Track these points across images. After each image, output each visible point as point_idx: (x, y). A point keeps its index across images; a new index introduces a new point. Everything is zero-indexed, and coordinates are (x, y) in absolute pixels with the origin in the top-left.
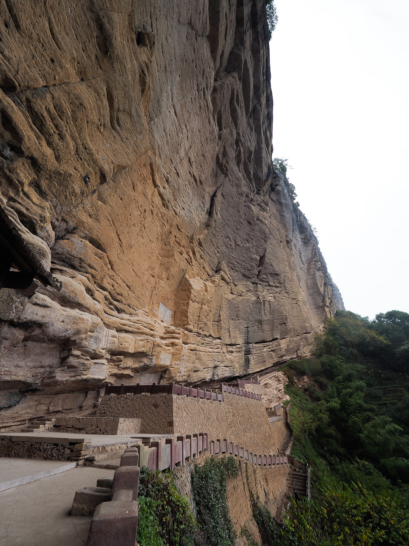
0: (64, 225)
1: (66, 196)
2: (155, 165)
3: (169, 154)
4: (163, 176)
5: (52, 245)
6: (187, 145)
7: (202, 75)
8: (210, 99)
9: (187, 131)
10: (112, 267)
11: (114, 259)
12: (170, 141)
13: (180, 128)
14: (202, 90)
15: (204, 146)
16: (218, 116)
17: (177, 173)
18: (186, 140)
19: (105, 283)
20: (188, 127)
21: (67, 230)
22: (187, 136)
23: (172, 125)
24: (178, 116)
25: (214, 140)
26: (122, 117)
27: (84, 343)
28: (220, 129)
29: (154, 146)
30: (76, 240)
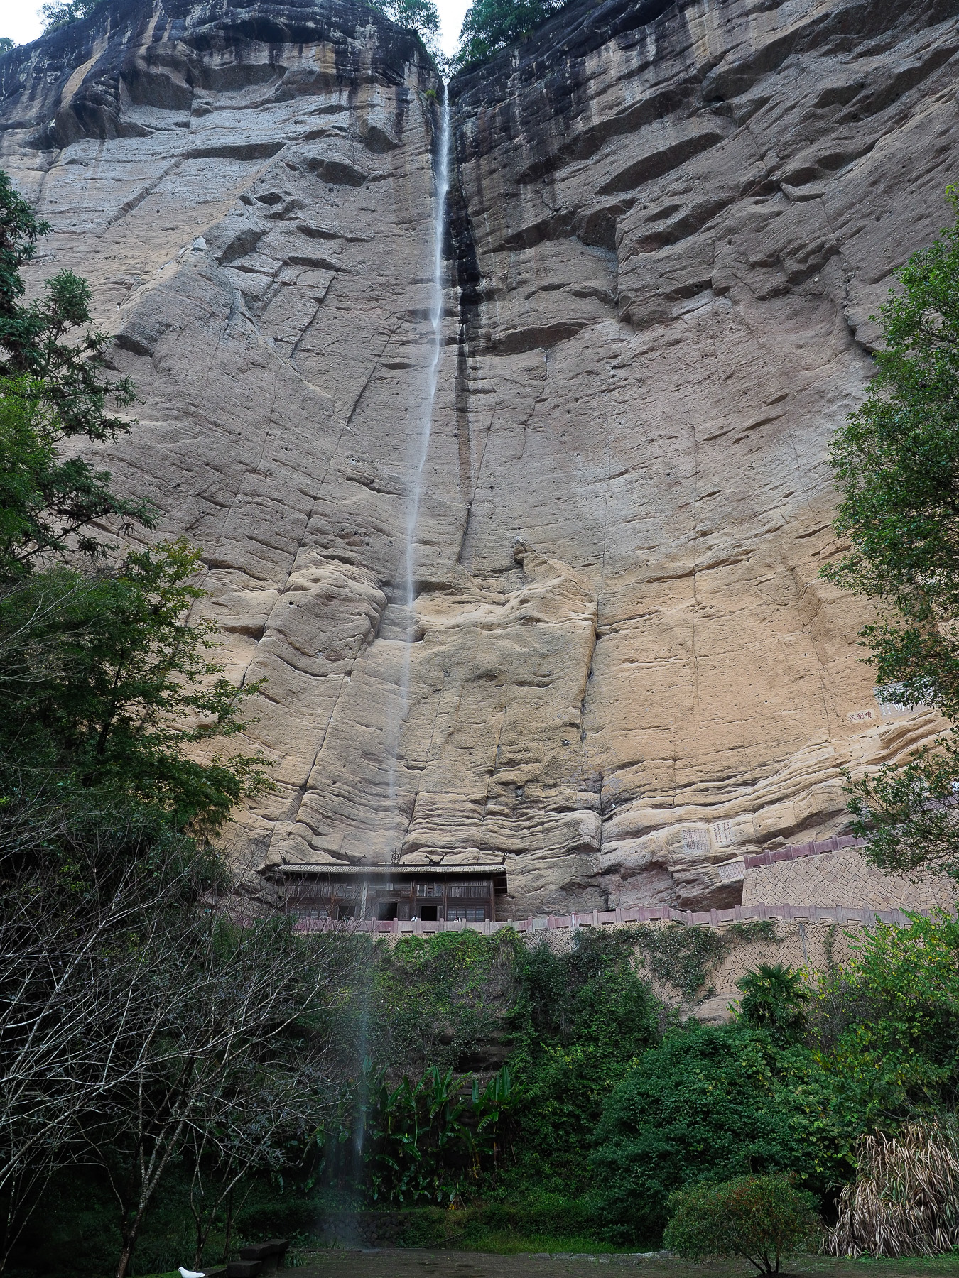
0: (589, 782)
1: (567, 769)
2: (659, 566)
3: (668, 513)
4: (692, 542)
5: (599, 802)
6: (684, 442)
7: (591, 378)
8: (637, 341)
9: (661, 437)
10: (675, 759)
11: (668, 750)
12: (649, 507)
13: (646, 464)
14: (613, 376)
15: (714, 370)
16: (677, 299)
17: (710, 495)
18: (674, 446)
19: (683, 780)
20: (654, 435)
21: (597, 781)
22: (668, 441)
23: (631, 491)
24: (627, 466)
25: (719, 319)
26: (543, 670)
27: (676, 856)
28: (707, 284)
29: (632, 561)
30: (607, 781)
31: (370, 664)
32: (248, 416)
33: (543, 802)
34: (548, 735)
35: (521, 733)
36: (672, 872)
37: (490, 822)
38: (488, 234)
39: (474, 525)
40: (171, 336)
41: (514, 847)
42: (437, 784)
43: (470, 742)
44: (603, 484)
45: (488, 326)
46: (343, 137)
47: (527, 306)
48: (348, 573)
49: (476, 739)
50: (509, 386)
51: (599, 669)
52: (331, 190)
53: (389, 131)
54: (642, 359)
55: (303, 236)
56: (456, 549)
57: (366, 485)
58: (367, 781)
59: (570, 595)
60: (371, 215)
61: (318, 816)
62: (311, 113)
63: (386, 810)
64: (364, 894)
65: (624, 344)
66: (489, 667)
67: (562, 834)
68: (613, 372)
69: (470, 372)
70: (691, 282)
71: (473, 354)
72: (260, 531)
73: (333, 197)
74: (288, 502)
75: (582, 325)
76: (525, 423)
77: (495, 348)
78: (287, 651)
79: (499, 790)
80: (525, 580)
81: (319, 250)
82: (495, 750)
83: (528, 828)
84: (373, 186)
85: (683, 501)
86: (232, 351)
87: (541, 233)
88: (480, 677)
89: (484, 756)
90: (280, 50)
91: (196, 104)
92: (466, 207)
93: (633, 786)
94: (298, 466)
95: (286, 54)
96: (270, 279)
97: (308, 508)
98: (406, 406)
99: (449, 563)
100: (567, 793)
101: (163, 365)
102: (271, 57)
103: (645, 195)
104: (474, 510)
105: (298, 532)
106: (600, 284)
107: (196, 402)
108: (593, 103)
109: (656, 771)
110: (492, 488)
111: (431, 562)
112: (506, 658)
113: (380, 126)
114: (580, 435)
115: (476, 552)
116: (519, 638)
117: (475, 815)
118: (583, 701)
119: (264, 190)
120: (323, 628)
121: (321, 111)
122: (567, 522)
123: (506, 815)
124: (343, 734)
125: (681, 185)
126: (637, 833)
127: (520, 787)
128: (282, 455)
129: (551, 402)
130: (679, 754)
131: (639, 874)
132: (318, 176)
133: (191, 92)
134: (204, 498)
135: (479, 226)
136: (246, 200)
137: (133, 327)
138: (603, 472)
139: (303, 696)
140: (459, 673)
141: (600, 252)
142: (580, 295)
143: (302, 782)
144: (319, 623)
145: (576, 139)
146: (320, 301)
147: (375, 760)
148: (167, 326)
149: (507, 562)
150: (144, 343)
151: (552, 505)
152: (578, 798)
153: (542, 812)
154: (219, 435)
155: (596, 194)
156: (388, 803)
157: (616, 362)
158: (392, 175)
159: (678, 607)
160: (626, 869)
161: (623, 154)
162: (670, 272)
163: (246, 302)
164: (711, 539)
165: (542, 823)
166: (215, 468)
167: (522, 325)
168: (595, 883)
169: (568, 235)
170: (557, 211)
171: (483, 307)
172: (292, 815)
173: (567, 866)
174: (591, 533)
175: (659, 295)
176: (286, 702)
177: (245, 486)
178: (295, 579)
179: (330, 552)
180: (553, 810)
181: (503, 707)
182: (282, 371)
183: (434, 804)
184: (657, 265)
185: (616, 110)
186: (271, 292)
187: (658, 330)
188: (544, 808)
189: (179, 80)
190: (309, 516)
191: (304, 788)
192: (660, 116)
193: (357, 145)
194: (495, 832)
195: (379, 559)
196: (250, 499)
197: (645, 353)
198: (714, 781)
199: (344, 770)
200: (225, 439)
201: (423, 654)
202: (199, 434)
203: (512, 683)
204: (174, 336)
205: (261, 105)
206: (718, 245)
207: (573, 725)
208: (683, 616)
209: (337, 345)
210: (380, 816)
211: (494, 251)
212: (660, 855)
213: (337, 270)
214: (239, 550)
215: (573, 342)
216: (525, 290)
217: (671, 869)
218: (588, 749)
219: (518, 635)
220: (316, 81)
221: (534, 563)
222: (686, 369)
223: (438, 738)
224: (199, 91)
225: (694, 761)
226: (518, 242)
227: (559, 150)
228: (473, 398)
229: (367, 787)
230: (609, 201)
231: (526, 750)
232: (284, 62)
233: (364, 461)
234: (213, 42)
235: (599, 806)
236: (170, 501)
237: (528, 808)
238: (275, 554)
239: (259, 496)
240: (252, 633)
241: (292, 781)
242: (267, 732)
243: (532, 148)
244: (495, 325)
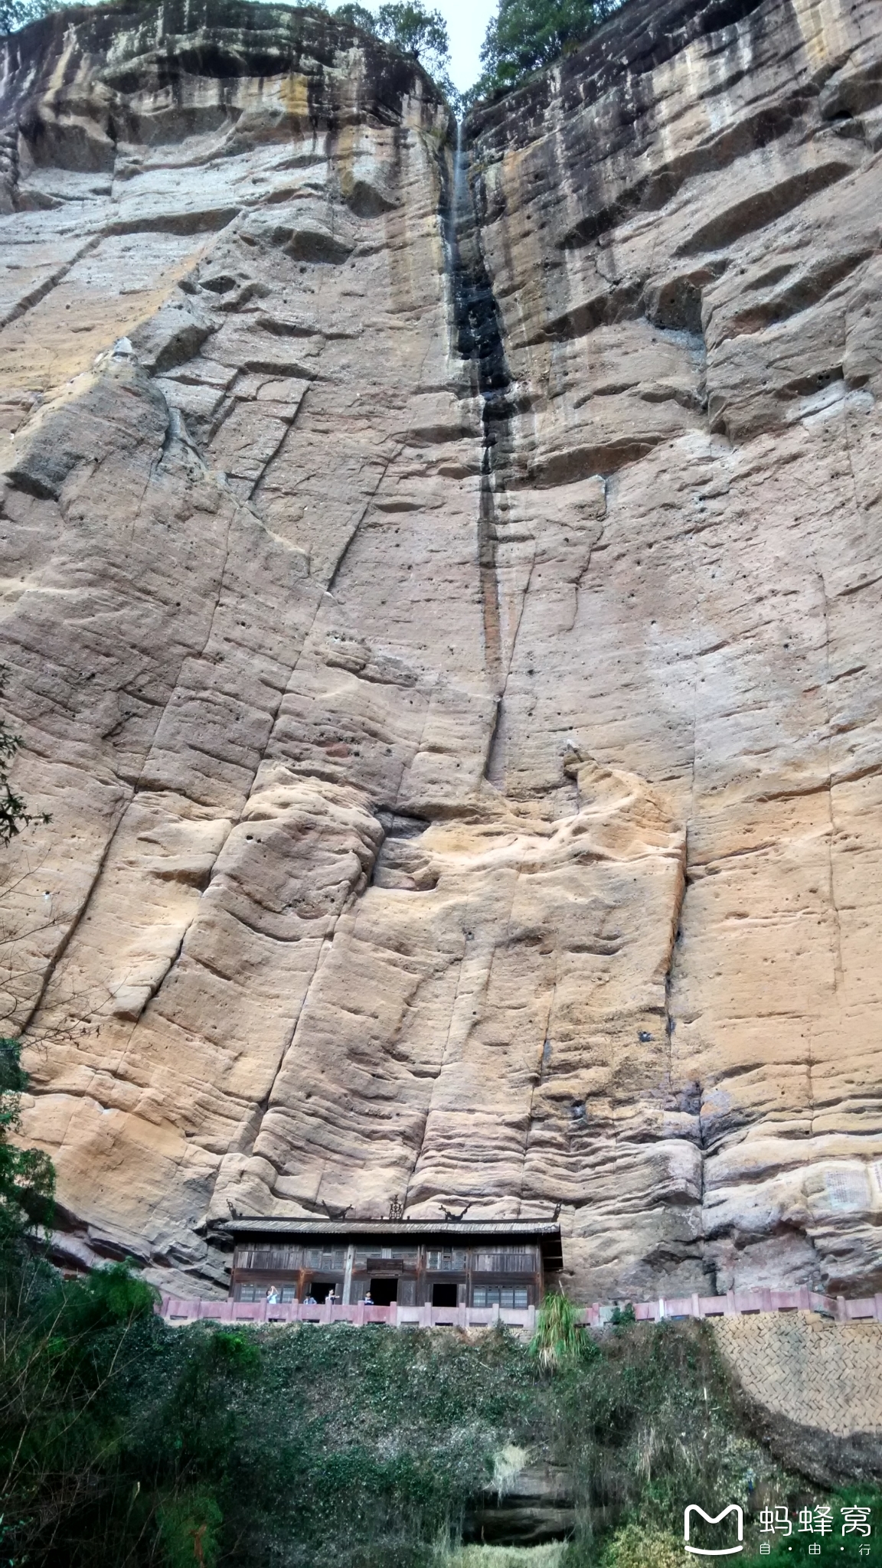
0: (681, 1097)
1: (647, 1077)
2: (775, 778)
3: (787, 701)
4: (825, 742)
5: (697, 1126)
6: (808, 598)
7: (671, 514)
8: (735, 459)
9: (774, 593)
10: (810, 1062)
11: (799, 1051)
12: (758, 694)
13: (752, 633)
14: (702, 510)
15: (849, 495)
16: (792, 397)
17: (849, 673)
18: (793, 606)
19: (822, 1093)
20: (764, 590)
21: (692, 1095)
22: (784, 599)
23: (732, 671)
24: (724, 636)
25: (855, 422)
26: (609, 929)
27: (817, 1213)
28: (838, 373)
29: (736, 772)
30: (709, 1094)
31: (361, 923)
32: (192, 580)
33: (613, 1126)
34: (619, 1024)
35: (578, 1022)
36: (813, 1238)
37: (535, 1157)
38: (520, 321)
39: (507, 723)
40: (84, 472)
41: (571, 1195)
42: (458, 1097)
43: (504, 1036)
44: (690, 663)
45: (523, 447)
46: (320, 198)
47: (577, 417)
48: (330, 795)
49: (513, 1031)
50: (553, 529)
51: (690, 926)
52: (303, 270)
53: (381, 186)
54: (743, 484)
55: (265, 334)
56: (481, 759)
57: (355, 672)
58: (355, 1093)
59: (645, 821)
60: (358, 301)
61: (284, 1147)
62: (276, 168)
63: (384, 1137)
64: (348, 1264)
65: (716, 464)
66: (531, 925)
67: (643, 1176)
68: (701, 504)
69: (498, 512)
70: (813, 371)
71: (502, 488)
72: (207, 737)
73: (307, 280)
74: (245, 696)
75: (655, 441)
76: (577, 581)
77: (534, 478)
78: (243, 905)
79: (547, 1107)
80: (581, 800)
81: (289, 351)
82: (540, 1047)
83: (593, 1166)
84: (361, 262)
85: (809, 684)
86: (168, 491)
87: (596, 315)
88: (518, 940)
89: (524, 1056)
90: (234, 87)
91: (120, 164)
92: (489, 285)
93: (748, 1102)
94: (261, 647)
95: (241, 92)
96: (220, 393)
97: (273, 704)
98: (410, 562)
99: (473, 779)
100: (650, 1112)
101: (73, 511)
102: (221, 95)
103: (742, 254)
104: (508, 702)
105: (261, 738)
106: (683, 381)
107: (118, 561)
108: (665, 132)
109: (782, 1081)
110: (531, 672)
111: (445, 778)
112: (555, 911)
113: (369, 180)
114: (654, 595)
115: (511, 762)
116: (572, 883)
117: (513, 1145)
118: (669, 972)
119: (210, 273)
120: (295, 872)
121: (287, 165)
122: (639, 718)
123: (559, 1146)
124: (321, 1025)
125: (795, 237)
126: (756, 1176)
127: (578, 1104)
128: (237, 633)
129: (614, 550)
130: (817, 1055)
131: (762, 1239)
132: (286, 252)
133: (114, 149)
134: (129, 693)
135: (507, 310)
136: (187, 287)
137: (32, 460)
138: (690, 646)
139: (265, 970)
140: (486, 936)
141: (681, 338)
142: (652, 398)
143: (262, 1095)
144: (288, 865)
145: (642, 183)
146: (290, 422)
147: (368, 1063)
148: (79, 458)
149: (555, 776)
150: (47, 483)
151: (617, 694)
152: (666, 1120)
153: (612, 1142)
154: (150, 606)
155: (672, 256)
156: (387, 1126)
157: (706, 489)
158: (387, 246)
159: (807, 837)
160: (743, 1231)
161: (710, 199)
162: (781, 359)
163: (188, 425)
164: (852, 737)
165: (613, 1159)
166: (144, 651)
167: (570, 444)
168: (695, 1253)
169: (633, 316)
170: (617, 283)
171: (515, 422)
172: (245, 1144)
173: (651, 1225)
174: (673, 733)
175: (768, 392)
176: (241, 978)
177: (185, 676)
178: (255, 804)
179: (304, 765)
180: (630, 1139)
181: (551, 983)
182: (237, 517)
183: (453, 1128)
184: (763, 350)
185: (698, 139)
186: (222, 411)
187: (766, 442)
188: (615, 1135)
189: (97, 132)
190: (275, 715)
191: (264, 1104)
192: (761, 143)
193: (338, 207)
194: (544, 1172)
195: (373, 775)
196: (193, 693)
197: (748, 475)
198: (872, 1096)
199: (322, 1076)
200: (158, 612)
201: (437, 908)
202: (122, 605)
203: (565, 948)
204: (87, 471)
205: (207, 162)
206: (851, 318)
207: (653, 1010)
208: (816, 849)
209: (313, 480)
210: (375, 1146)
211: (530, 343)
212: (792, 1213)
213: (313, 378)
214: (177, 764)
215: (643, 465)
216: (575, 395)
217: (811, 1232)
218: (677, 1045)
219: (572, 880)
220: (282, 125)
221: (593, 777)
222: (808, 495)
223: (459, 1030)
224: (124, 146)
225: (839, 1066)
226: (562, 329)
227: (619, 199)
228: (502, 548)
229: (357, 1102)
230: (691, 266)
231: (587, 1048)
232: (238, 102)
233: (351, 639)
234: (142, 81)
235: (698, 1134)
236: (81, 698)
237: (590, 1135)
238: (228, 770)
239: (205, 689)
240: (193, 880)
241: (248, 1093)
242: (212, 1023)
243: (580, 199)
244: (533, 446)
